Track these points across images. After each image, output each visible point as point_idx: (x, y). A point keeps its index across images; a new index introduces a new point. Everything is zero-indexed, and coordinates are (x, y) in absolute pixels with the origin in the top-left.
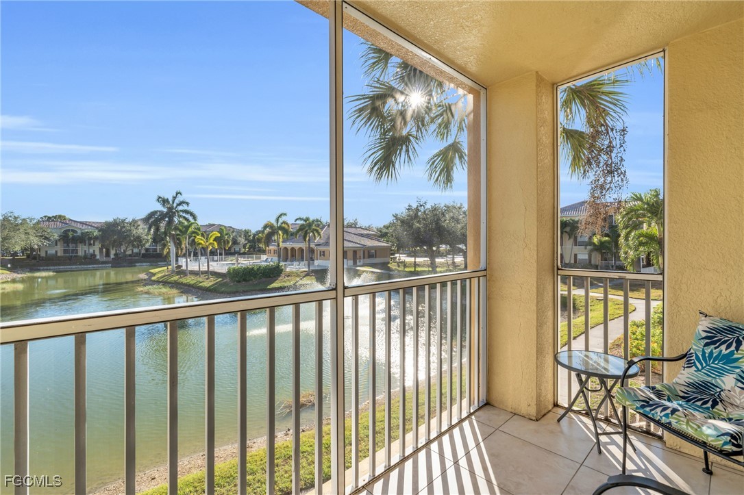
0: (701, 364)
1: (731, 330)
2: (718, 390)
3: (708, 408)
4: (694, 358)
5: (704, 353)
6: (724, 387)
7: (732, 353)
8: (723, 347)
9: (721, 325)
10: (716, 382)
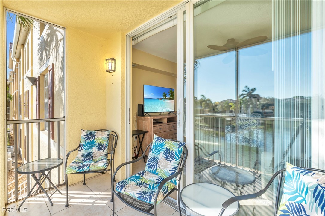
0: (86, 147)
1: (91, 133)
2: (92, 153)
3: (91, 160)
4: (83, 146)
5: (86, 143)
6: (93, 152)
7: (93, 140)
8: (91, 139)
9: (89, 132)
10: (91, 151)
